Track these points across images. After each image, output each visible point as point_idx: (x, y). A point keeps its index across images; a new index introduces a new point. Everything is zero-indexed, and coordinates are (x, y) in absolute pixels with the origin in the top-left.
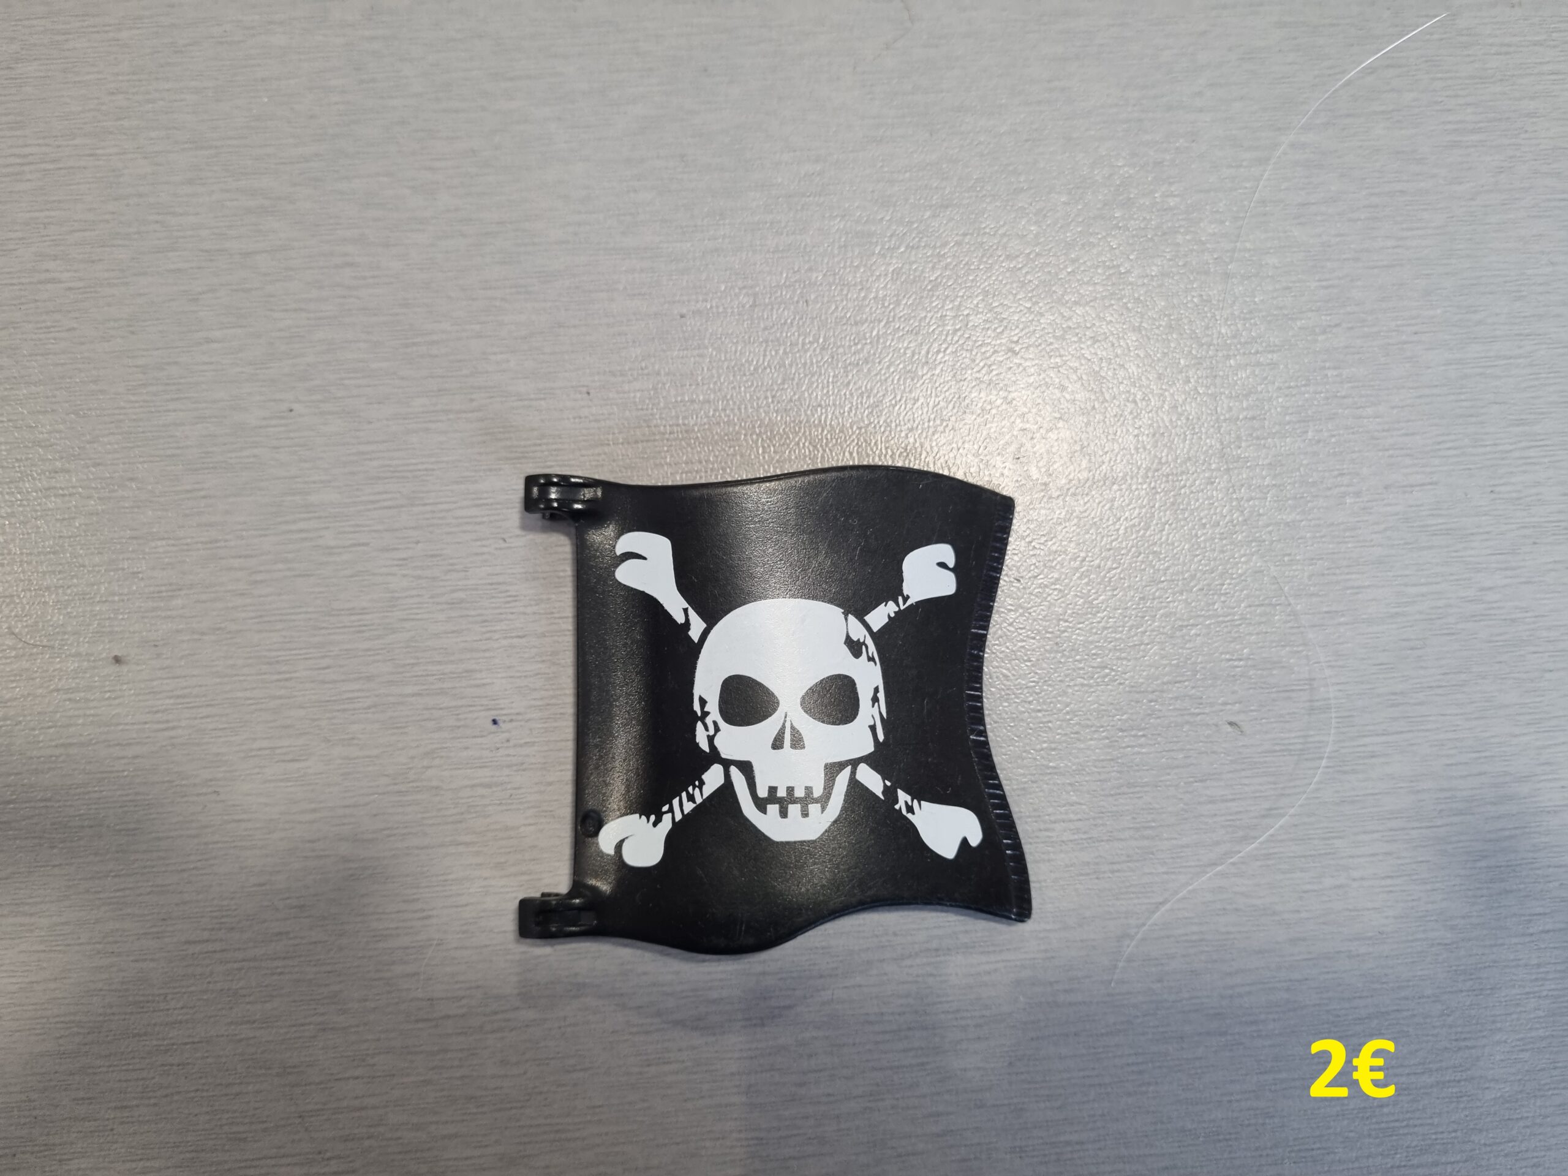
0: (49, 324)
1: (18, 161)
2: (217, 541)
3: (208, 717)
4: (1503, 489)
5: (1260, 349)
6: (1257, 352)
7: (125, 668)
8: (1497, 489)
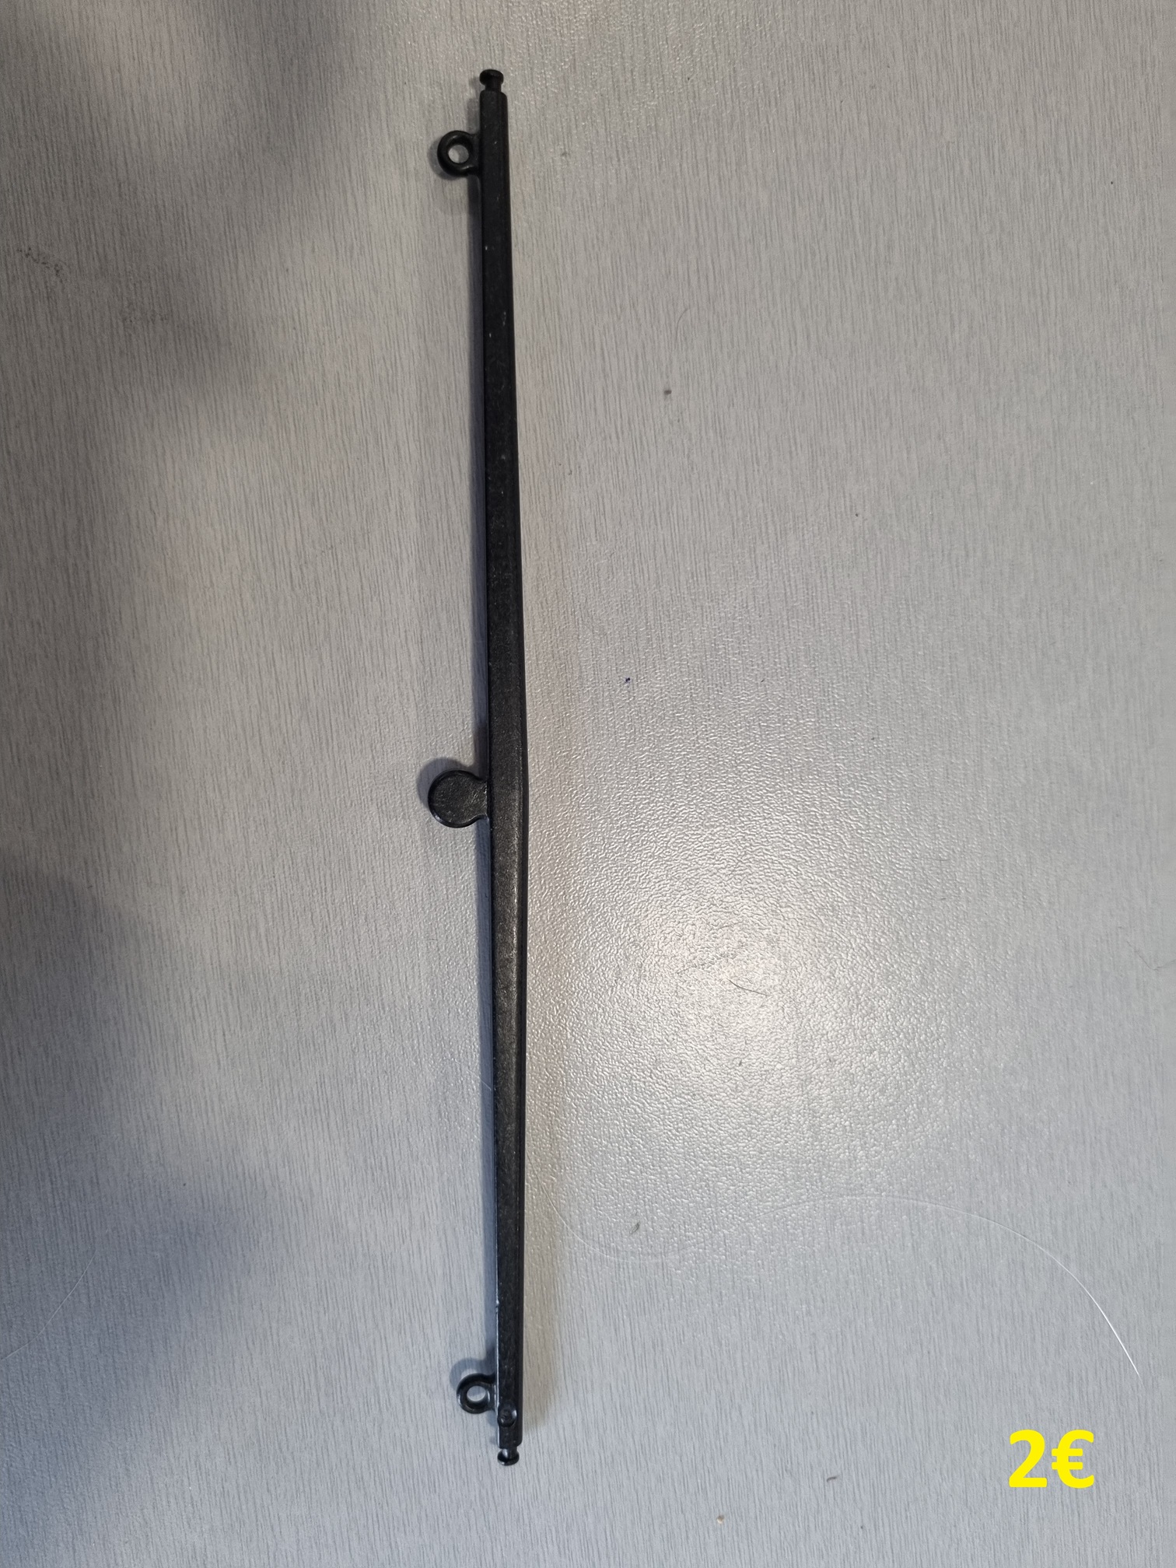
0: (920, 325)
1: (1044, 293)
2: (758, 463)
3: (627, 464)
4: (815, 1420)
5: (915, 1237)
6: (913, 1235)
7: (661, 396)
8: (814, 1416)
